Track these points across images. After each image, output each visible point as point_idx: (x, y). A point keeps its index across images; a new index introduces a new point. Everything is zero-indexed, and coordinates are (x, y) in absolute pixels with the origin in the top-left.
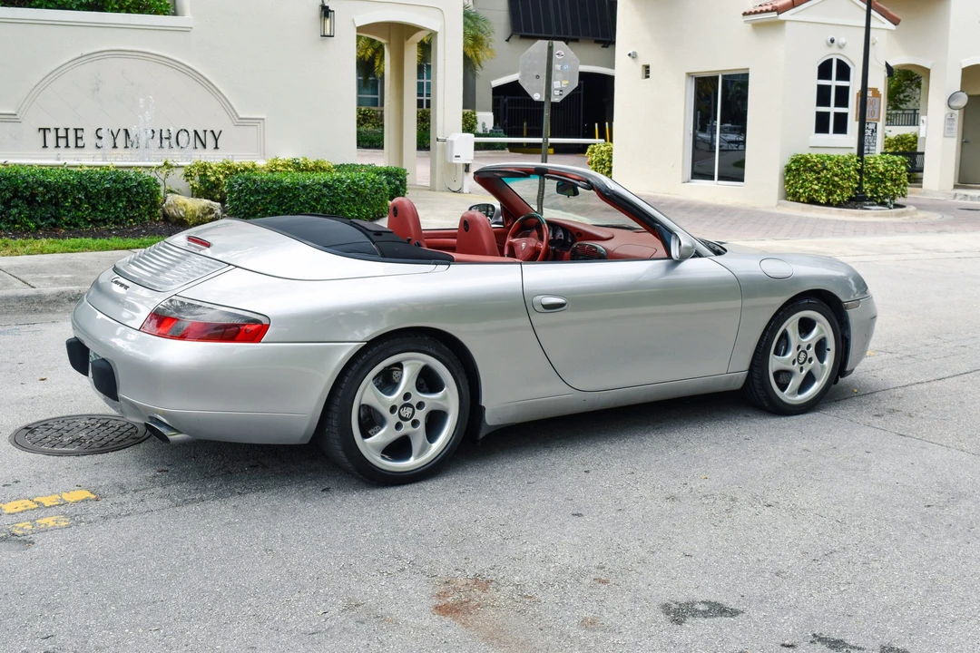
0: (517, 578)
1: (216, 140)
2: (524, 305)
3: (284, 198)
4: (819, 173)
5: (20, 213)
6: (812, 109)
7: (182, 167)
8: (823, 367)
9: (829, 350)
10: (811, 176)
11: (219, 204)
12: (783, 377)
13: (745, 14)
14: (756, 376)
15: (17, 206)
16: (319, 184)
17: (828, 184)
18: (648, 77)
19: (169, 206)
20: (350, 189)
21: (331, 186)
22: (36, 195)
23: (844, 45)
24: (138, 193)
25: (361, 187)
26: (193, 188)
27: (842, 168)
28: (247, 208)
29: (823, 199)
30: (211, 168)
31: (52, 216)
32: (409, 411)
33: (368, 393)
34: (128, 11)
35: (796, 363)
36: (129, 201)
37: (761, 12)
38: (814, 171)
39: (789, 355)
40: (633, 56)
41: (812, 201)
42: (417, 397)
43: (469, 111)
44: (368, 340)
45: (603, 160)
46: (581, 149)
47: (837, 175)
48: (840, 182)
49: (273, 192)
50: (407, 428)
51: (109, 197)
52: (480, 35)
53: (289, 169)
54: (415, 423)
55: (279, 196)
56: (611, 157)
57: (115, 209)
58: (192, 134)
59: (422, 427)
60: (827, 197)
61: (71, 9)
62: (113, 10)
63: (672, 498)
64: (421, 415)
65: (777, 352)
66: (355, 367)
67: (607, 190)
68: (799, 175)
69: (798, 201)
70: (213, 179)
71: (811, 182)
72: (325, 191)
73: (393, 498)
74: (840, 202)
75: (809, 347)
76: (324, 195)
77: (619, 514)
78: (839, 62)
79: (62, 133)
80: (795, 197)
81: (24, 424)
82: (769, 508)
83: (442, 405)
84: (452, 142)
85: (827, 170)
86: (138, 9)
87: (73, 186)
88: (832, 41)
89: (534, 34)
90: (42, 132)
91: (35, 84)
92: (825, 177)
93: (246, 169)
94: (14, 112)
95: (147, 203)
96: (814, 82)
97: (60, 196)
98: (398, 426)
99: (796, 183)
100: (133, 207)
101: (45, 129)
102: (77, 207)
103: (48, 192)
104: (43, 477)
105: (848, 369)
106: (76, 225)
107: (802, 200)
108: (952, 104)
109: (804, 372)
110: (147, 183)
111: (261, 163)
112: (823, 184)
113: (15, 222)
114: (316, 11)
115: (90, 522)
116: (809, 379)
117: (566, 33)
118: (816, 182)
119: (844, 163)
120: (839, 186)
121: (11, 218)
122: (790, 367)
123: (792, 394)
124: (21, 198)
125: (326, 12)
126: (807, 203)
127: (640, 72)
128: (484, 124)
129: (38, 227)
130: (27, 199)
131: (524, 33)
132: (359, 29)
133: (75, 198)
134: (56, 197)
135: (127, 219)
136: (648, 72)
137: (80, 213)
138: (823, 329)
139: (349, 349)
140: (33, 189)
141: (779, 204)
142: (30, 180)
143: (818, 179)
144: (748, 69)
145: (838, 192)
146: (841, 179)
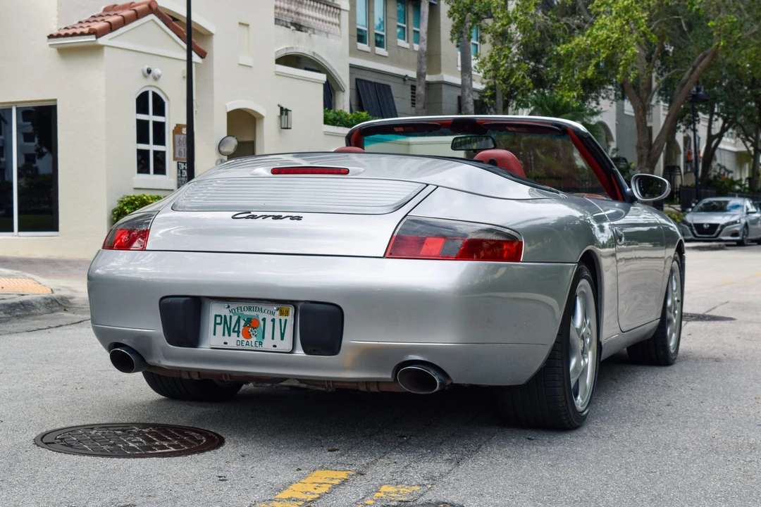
6: (133, 146)
9: (678, 301)
13: (50, 36)
23: (159, 76)
37: (67, 35)
44: (578, 261)
78: (155, 95)
88: (149, 71)
96: (133, 116)
108: (222, 149)
109: (675, 321)
139: (571, 271)
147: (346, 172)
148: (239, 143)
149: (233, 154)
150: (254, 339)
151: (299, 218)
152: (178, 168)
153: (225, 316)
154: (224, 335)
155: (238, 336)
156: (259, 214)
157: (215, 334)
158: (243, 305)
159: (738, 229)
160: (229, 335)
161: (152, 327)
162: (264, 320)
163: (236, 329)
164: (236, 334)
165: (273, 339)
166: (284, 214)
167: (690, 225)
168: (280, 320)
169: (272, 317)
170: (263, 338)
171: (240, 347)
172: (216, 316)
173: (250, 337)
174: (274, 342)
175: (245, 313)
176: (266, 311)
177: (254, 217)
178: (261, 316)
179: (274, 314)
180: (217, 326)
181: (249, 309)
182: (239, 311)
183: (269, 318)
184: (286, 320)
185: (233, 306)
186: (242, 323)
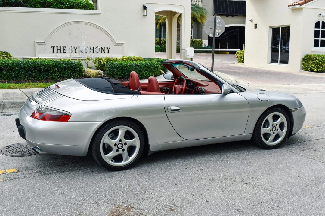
0: (142, 207)
1: (108, 50)
2: (164, 110)
3: (123, 69)
4: (314, 61)
5: (36, 75)
6: (312, 38)
7: (93, 59)
8: (283, 132)
9: (285, 126)
10: (311, 62)
11: (102, 72)
12: (267, 136)
13: (289, 6)
14: (256, 135)
15: (35, 72)
16: (135, 65)
17: (317, 65)
18: (256, 28)
19: (85, 72)
20: (146, 66)
21: (139, 66)
22: (41, 69)
23: (324, 16)
24: (75, 68)
25: (150, 66)
26: (96, 66)
27: (323, 59)
28: (111, 73)
29: (316, 70)
30: (102, 60)
31: (47, 75)
32: (121, 146)
33: (106, 139)
34: (81, 9)
35: (272, 131)
36: (72, 71)
37: (294, 5)
38: (313, 60)
39: (269, 128)
40: (251, 21)
41: (312, 71)
42: (124, 141)
43: (200, 40)
44: (105, 121)
45: (241, 56)
46: (234, 53)
47: (321, 62)
48: (322, 64)
49: (120, 68)
50: (120, 151)
51: (65, 69)
52: (203, 14)
53: (128, 60)
54: (124, 150)
55: (122, 69)
56: (244, 55)
57: (67, 73)
58: (101, 48)
59: (126, 151)
60: (317, 69)
61: (62, 8)
62: (76, 8)
63: (212, 179)
64: (125, 147)
65: (264, 127)
66: (101, 130)
67: (200, 69)
68: (307, 62)
69: (307, 70)
70: (102, 63)
71: (311, 64)
72: (137, 67)
73: (114, 176)
74: (322, 71)
75: (277, 125)
76: (137, 69)
77: (191, 184)
78: (323, 22)
79: (59, 48)
80: (305, 69)
81: (7, 145)
82: (246, 185)
83: (134, 144)
84: (187, 50)
85: (317, 60)
86: (84, 8)
87: (53, 66)
88: (320, 15)
89: (222, 14)
90: (52, 48)
91: (51, 32)
92: (316, 62)
93: (114, 60)
94: (44, 42)
95: (78, 71)
96: (313, 29)
97: (49, 69)
98: (117, 151)
99: (306, 64)
100: (73, 73)
101: (53, 47)
102: (55, 73)
103: (45, 68)
104: (4, 164)
105: (293, 133)
106: (54, 78)
107: (308, 70)
109: (275, 134)
110: (78, 65)
111: (119, 58)
112: (316, 65)
113: (34, 77)
114: (142, 7)
115: (10, 180)
116: (277, 137)
117: (233, 13)
118: (313, 64)
119: (323, 57)
120: (321, 65)
121: (33, 76)
122: (269, 132)
123: (270, 142)
124: (37, 70)
125: (145, 8)
126: (310, 71)
127: (254, 26)
128: (205, 44)
129: (42, 79)
130: (38, 70)
131: (218, 13)
132: (156, 13)
133: (54, 70)
134: (48, 69)
135: (71, 77)
136: (256, 26)
137: (56, 75)
138: (282, 118)
139: (99, 124)
140: (40, 67)
141: (300, 72)
142: (39, 64)
143: (314, 63)
144: (290, 25)
145: (321, 67)
146: (322, 63)
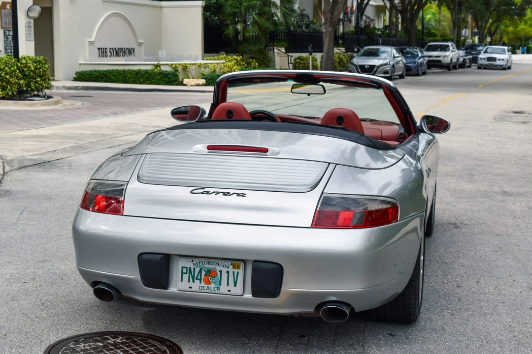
119: (9, 64)
147: (266, 150)
148: (42, 8)
149: (38, 17)
150: (213, 285)
151: (243, 195)
152: (5, 34)
153: (190, 268)
154: (189, 281)
155: (200, 283)
156: (212, 190)
157: (182, 281)
158: (204, 260)
159: (388, 69)
160: (194, 282)
161: (132, 273)
162: (221, 271)
163: (199, 278)
164: (199, 281)
165: (228, 285)
166: (231, 191)
167: (356, 66)
168: (234, 272)
169: (226, 270)
170: (220, 284)
171: (202, 291)
172: (183, 268)
173: (210, 283)
174: (229, 288)
175: (205, 266)
176: (222, 265)
177: (208, 193)
178: (218, 269)
179: (228, 267)
180: (184, 275)
181: (209, 263)
182: (201, 264)
183: (224, 270)
184: (238, 273)
185: (196, 261)
186: (203, 273)
